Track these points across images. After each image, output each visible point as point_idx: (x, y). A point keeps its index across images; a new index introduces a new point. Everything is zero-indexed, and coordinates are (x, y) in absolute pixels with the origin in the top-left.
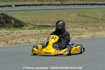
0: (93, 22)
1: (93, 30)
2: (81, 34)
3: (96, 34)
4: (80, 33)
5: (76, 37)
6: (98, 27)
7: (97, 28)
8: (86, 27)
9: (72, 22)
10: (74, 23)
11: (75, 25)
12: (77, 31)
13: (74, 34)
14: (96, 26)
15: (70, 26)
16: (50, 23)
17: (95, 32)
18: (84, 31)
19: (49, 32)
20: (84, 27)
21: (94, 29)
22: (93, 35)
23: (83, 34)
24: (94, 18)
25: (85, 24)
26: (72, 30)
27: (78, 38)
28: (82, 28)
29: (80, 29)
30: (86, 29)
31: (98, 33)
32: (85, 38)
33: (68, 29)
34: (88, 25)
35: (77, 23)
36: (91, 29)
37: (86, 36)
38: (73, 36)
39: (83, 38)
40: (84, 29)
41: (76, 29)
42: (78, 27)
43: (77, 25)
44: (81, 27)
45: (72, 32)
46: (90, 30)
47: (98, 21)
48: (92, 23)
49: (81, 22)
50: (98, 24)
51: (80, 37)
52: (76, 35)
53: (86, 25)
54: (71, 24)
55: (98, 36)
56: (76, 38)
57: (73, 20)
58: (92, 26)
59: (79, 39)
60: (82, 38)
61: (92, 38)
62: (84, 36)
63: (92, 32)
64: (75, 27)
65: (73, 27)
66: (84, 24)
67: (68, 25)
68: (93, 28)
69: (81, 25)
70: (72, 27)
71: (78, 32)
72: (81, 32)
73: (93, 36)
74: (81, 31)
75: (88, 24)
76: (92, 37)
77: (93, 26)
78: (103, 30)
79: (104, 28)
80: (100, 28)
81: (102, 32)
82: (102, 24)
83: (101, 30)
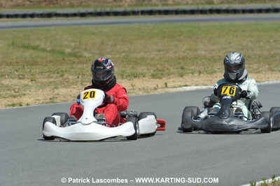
0: (51, 62)
1: (51, 83)
2: (17, 94)
3: (58, 94)
4: (17, 90)
5: (4, 101)
6: (62, 76)
7: (61, 79)
8: (33, 75)
11: (2, 70)
12: (8, 86)
14: (58, 73)
17: (56, 88)
18: (27, 85)
20: (26, 76)
21: (52, 80)
22: (49, 97)
23: (24, 95)
24: (53, 51)
25: (29, 67)
27: (9, 105)
28: (20, 79)
29: (16, 81)
30: (32, 80)
31: (62, 91)
32: (28, 105)
34: (38, 70)
35: (7, 65)
36: (45, 80)
37: (32, 99)
39: (24, 106)
40: (25, 82)
41: (6, 82)
42: (10, 75)
43: (8, 69)
44: (18, 76)
46: (42, 84)
47: (63, 59)
48: (46, 65)
49: (17, 62)
50: (64, 67)
51: (15, 102)
52: (5, 97)
53: (30, 71)
55: (63, 99)
56: (6, 106)
58: (48, 74)
59: (12, 107)
60: (21, 105)
61: (47, 103)
62: (25, 100)
63: (48, 89)
64: (2, 76)
66: (26, 68)
68: (49, 77)
69: (17, 71)
71: (10, 90)
72: (19, 89)
73: (50, 99)
74: (17, 87)
75: (37, 67)
76: (48, 101)
77: (50, 71)
78: (77, 82)
79: (80, 77)
80: (70, 77)
81: (74, 88)
82: (75, 66)
83: (73, 84)
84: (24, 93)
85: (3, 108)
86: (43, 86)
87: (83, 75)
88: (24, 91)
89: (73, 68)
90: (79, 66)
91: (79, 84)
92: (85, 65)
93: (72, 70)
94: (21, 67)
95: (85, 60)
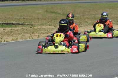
2: (49, 32)
4: (48, 30)
5: (43, 35)
8: (55, 24)
9: (38, 19)
10: (41, 20)
11: (42, 22)
12: (45, 29)
13: (41, 33)
15: (36, 23)
16: (14, 21)
18: (53, 28)
19: (14, 31)
20: (52, 25)
24: (63, 14)
25: (54, 21)
26: (39, 28)
27: (45, 37)
28: (50, 26)
29: (48, 27)
30: (55, 26)
33: (34, 26)
35: (44, 20)
41: (44, 27)
42: (46, 24)
43: (45, 22)
44: (49, 24)
45: (39, 30)
49: (49, 19)
52: (43, 33)
53: (54, 22)
54: (37, 22)
57: (40, 16)
64: (42, 24)
65: (41, 24)
66: (52, 21)
67: (35, 23)
69: (49, 23)
70: (39, 25)
71: (45, 30)
74: (49, 29)
75: (57, 21)
84: (51, 31)
85: (43, 38)
92: (77, 20)
94: (50, 21)
95: (77, 18)
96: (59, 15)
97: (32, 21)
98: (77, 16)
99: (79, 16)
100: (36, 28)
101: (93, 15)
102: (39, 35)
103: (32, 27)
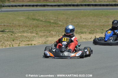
0: (45, 26)
1: (45, 35)
2: (30, 40)
3: (48, 40)
4: (30, 38)
5: (24, 43)
6: (50, 32)
7: (49, 33)
8: (37, 32)
9: (19, 26)
10: (23, 27)
11: (24, 29)
12: (26, 36)
13: (22, 40)
14: (48, 31)
15: (17, 30)
17: (47, 38)
18: (34, 36)
20: (34, 32)
22: (44, 41)
23: (33, 40)
24: (45, 21)
25: (35, 28)
26: (20, 36)
28: (31, 33)
29: (30, 34)
30: (36, 34)
31: (50, 39)
32: (35, 45)
34: (39, 30)
35: (26, 27)
36: (42, 34)
37: (36, 42)
38: (21, 42)
39: (33, 45)
40: (34, 35)
41: (25, 34)
42: (27, 32)
43: (26, 29)
44: (31, 32)
47: (50, 25)
48: (43, 27)
49: (30, 26)
50: (51, 29)
51: (29, 44)
52: (25, 41)
53: (36, 30)
54: (18, 29)
55: (50, 42)
56: (25, 45)
57: (21, 23)
58: (43, 31)
59: (28, 46)
60: (32, 45)
61: (43, 44)
62: (33, 43)
63: (44, 38)
64: (23, 32)
65: (21, 31)
66: (34, 28)
67: (15, 30)
68: (44, 33)
69: (30, 30)
70: (20, 32)
71: (27, 38)
74: (30, 37)
75: (39, 28)
76: (43, 43)
78: (56, 35)
79: (58, 33)
80: (53, 33)
81: (55, 38)
82: (55, 28)
83: (54, 36)
84: (33, 39)
85: (24, 46)
86: (41, 36)
87: (59, 32)
88: (33, 38)
89: (55, 29)
90: (57, 28)
91: (57, 36)
92: (60, 28)
93: (54, 30)
94: (32, 28)
95: (60, 25)
96: (41, 23)
97: (13, 28)
98: (60, 24)
99: (62, 23)
100: (16, 35)
101: (77, 23)
102: (20, 43)
103: (13, 34)
